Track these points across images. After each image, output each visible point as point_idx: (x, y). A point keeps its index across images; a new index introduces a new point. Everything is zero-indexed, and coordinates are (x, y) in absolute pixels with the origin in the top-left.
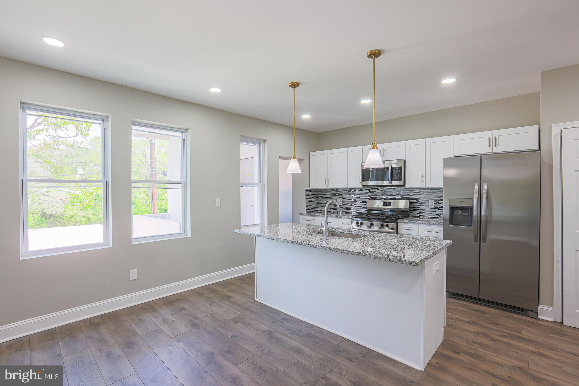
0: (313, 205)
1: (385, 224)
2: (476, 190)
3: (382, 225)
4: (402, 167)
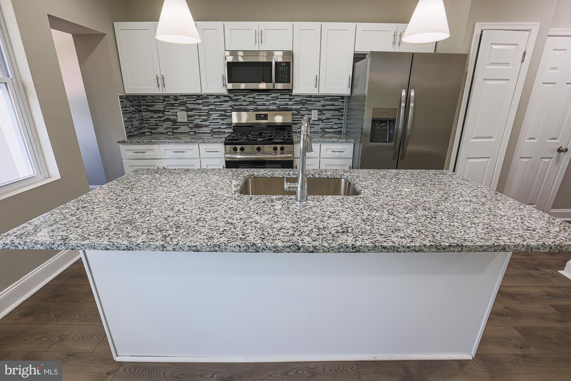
1: (279, 146)
2: (403, 99)
3: (275, 149)
4: (290, 62)
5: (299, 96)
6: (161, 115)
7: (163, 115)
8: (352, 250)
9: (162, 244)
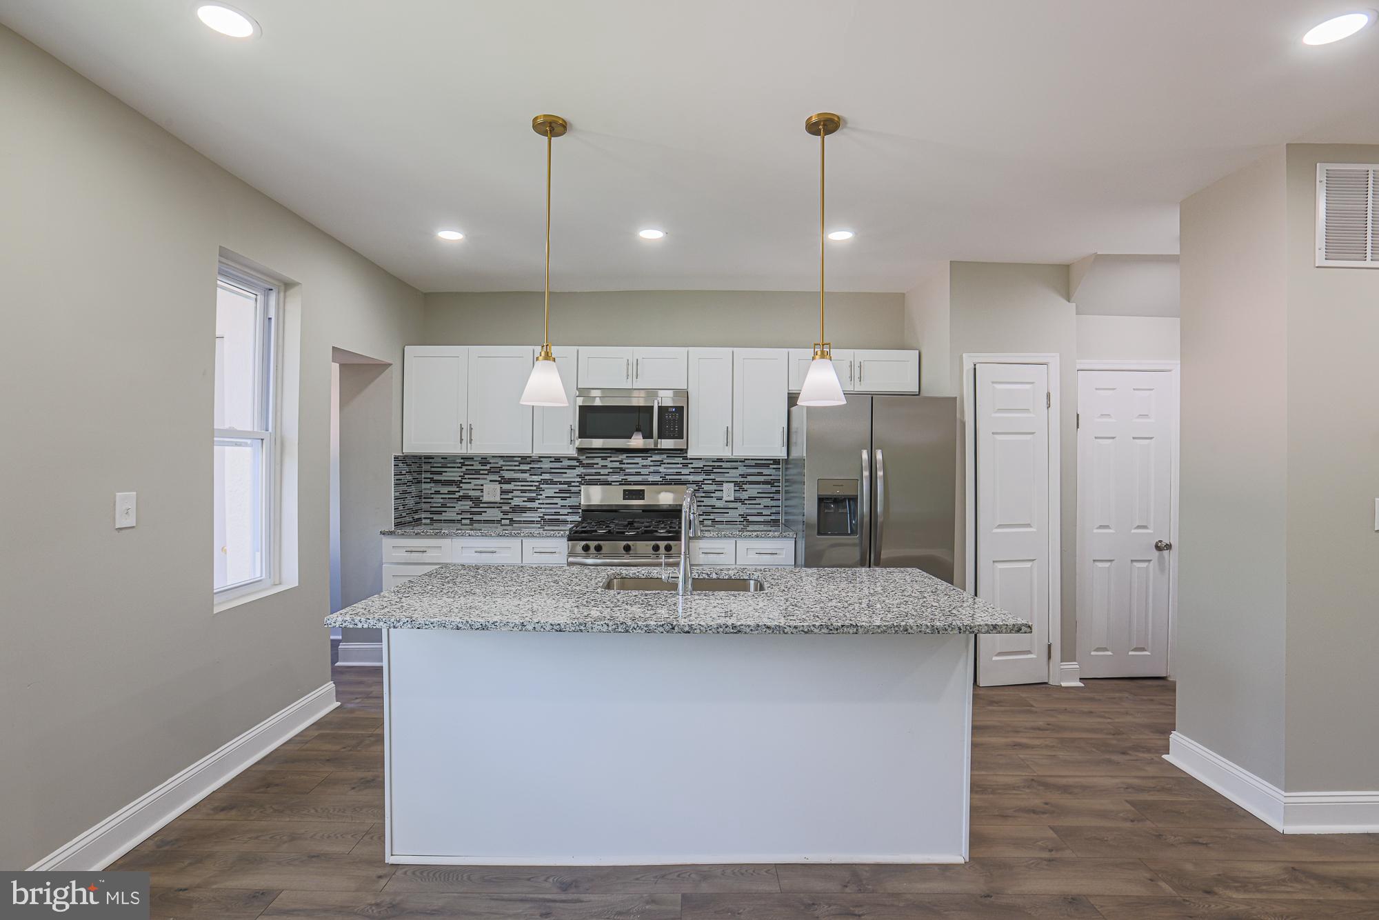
0: (410, 502)
1: (662, 544)
2: (865, 463)
3: (656, 548)
4: (683, 407)
5: (701, 459)
6: (454, 489)
7: (457, 489)
8: (732, 631)
9: (521, 621)
